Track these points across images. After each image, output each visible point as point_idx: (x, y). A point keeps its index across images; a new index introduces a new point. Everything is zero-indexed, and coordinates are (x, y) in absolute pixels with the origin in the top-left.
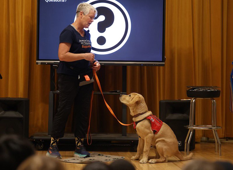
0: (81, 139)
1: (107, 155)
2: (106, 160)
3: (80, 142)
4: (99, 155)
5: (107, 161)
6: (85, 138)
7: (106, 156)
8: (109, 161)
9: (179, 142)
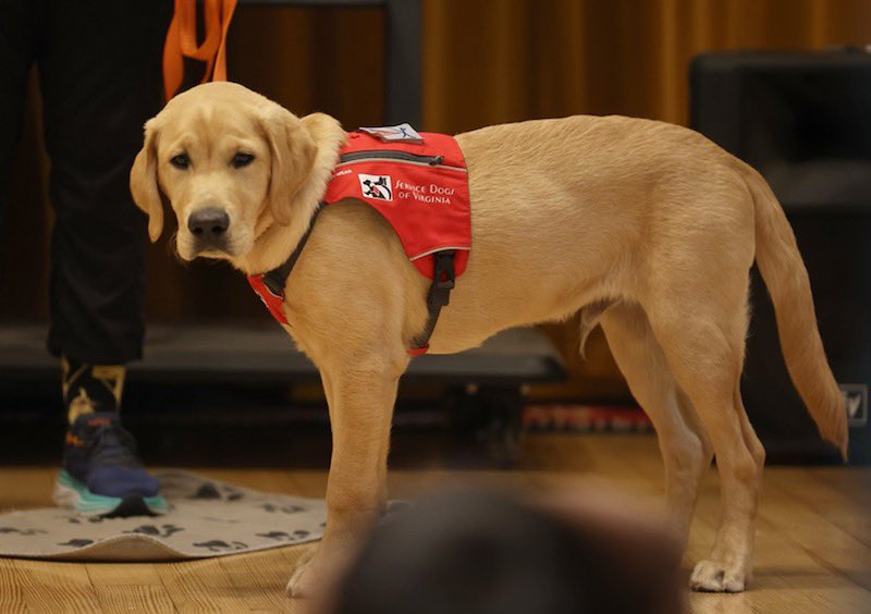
0: (89, 371)
1: (272, 499)
2: (273, 535)
3: (83, 393)
4: (207, 493)
5: (285, 541)
6: (136, 365)
7: (269, 508)
8: (298, 539)
9: (852, 395)
